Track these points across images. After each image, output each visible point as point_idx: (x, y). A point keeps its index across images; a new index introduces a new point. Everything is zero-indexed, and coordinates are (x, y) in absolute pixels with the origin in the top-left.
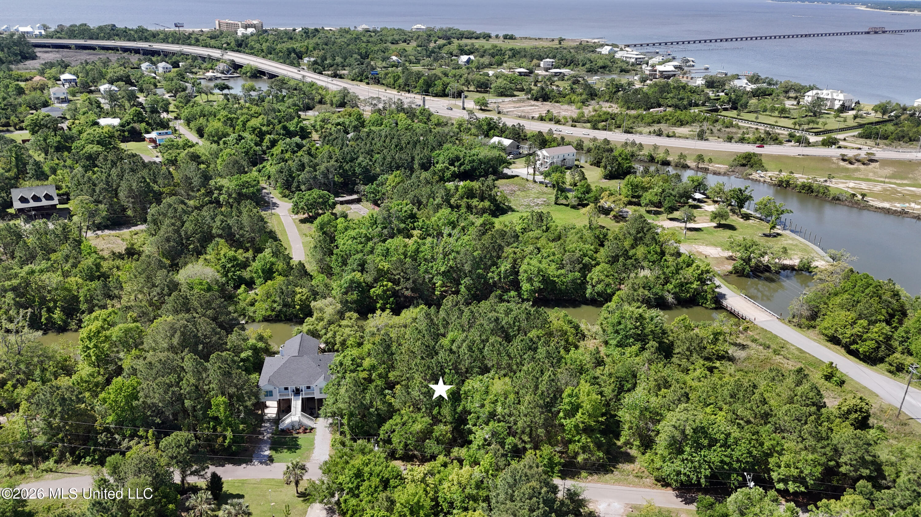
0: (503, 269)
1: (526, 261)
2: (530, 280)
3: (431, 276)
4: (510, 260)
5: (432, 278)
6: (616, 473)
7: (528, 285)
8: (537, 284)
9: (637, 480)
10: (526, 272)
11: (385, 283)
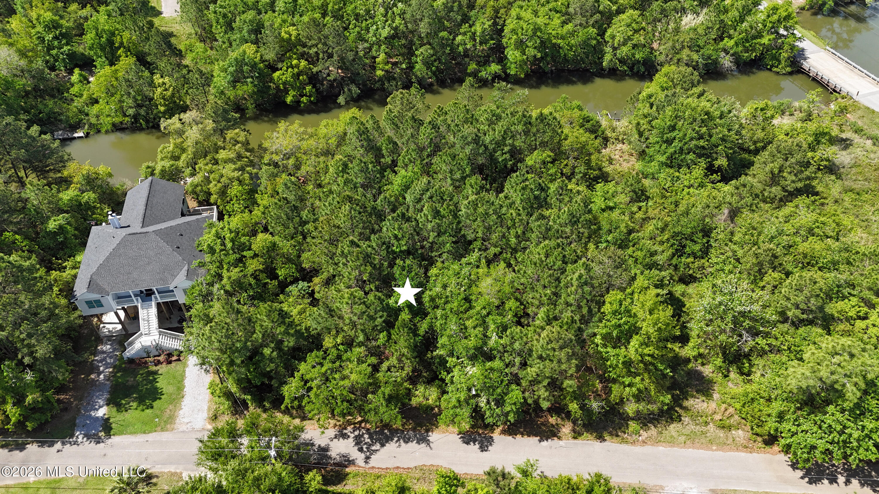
0: (478, 28)
1: (514, 12)
2: (520, 45)
3: (366, 45)
4: (489, 11)
5: (370, 49)
6: (686, 420)
7: (517, 54)
8: (531, 52)
9: (721, 434)
10: (514, 31)
11: (295, 62)
